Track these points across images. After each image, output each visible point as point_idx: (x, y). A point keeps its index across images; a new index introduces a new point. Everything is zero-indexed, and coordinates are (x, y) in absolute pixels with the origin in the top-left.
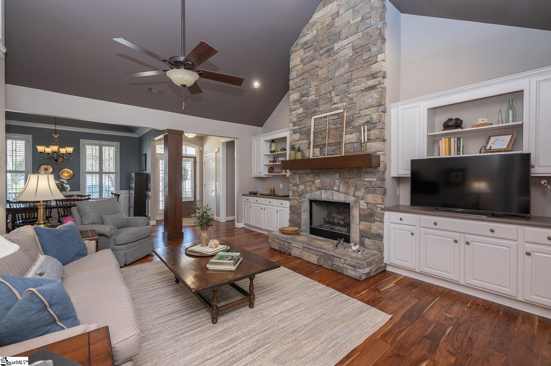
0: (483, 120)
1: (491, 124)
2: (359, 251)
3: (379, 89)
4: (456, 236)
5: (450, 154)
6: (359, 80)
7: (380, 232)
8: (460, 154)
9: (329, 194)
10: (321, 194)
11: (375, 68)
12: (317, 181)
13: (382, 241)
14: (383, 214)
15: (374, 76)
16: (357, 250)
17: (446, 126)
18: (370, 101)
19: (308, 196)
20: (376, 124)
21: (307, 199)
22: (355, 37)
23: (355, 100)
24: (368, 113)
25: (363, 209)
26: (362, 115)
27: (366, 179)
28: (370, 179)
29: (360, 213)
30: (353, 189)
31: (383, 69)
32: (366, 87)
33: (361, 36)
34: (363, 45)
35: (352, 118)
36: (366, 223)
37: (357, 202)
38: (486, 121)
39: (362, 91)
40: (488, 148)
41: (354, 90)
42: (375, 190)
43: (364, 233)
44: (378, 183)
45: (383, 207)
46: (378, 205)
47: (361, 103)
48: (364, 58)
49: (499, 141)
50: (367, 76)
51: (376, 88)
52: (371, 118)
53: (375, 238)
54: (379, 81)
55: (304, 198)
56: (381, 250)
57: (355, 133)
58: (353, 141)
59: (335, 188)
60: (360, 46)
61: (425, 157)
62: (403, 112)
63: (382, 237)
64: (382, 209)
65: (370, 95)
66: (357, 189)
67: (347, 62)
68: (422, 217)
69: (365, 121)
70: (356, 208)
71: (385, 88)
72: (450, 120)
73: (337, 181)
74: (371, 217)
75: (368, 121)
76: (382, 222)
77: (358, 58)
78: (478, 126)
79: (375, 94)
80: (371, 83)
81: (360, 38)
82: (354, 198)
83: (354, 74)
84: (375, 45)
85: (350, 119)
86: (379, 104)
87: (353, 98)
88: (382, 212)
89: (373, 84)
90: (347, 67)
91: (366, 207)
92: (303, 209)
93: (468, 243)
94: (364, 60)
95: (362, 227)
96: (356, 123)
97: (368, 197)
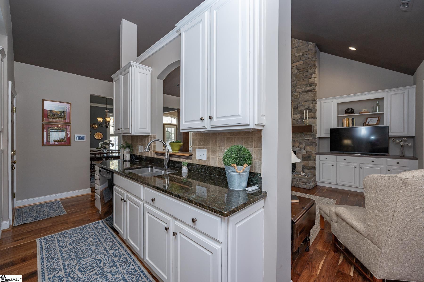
0: (365, 110)
1: (369, 112)
2: (306, 175)
3: (314, 92)
4: (356, 165)
5: (349, 126)
6: (301, 86)
7: (314, 165)
8: (353, 126)
11: (311, 80)
13: (315, 170)
14: (316, 156)
15: (310, 85)
16: (304, 175)
17: (346, 112)
18: (308, 98)
20: (311, 110)
22: (298, 63)
23: (299, 97)
24: (307, 104)
25: (304, 154)
26: (303, 105)
27: (306, 139)
28: (308, 139)
29: (302, 156)
30: (298, 144)
31: (316, 82)
32: (306, 90)
33: (302, 63)
34: (304, 68)
35: (297, 106)
36: (305, 161)
37: (300, 150)
38: (366, 111)
39: (303, 92)
40: (367, 123)
41: (298, 91)
42: (311, 144)
43: (305, 167)
44: (313, 141)
45: (316, 153)
46: (313, 152)
47: (303, 98)
48: (304, 75)
49: (372, 120)
50: (307, 84)
51: (312, 91)
52: (309, 107)
53: (311, 169)
54: (314, 88)
56: (315, 175)
57: (298, 114)
58: (297, 118)
60: (302, 68)
61: (336, 127)
62: (324, 104)
63: (316, 168)
64: (315, 154)
65: (308, 95)
66: (300, 143)
67: (294, 76)
68: (337, 156)
69: (305, 108)
70: (300, 154)
71: (316, 92)
72: (348, 109)
74: (309, 158)
75: (307, 108)
76: (315, 160)
77: (301, 75)
78: (363, 113)
79: (311, 94)
80: (308, 88)
81: (302, 64)
82: (299, 149)
83: (298, 83)
84: (311, 69)
85: (296, 106)
86: (313, 100)
87: (297, 95)
88: (315, 155)
89: (310, 89)
90: (294, 78)
91: (306, 153)
93: (361, 168)
94: (304, 76)
95: (303, 164)
96: (300, 109)
97: (307, 148)
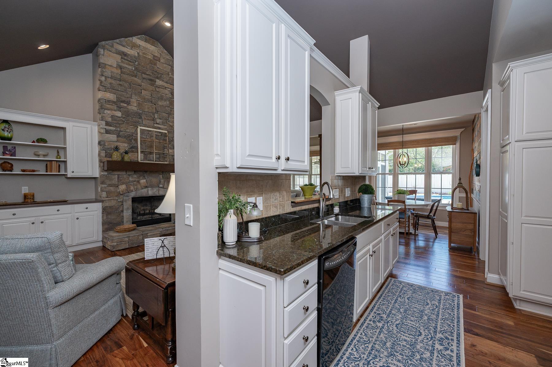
9: (155, 190)
10: (148, 191)
12: (143, 181)
19: (133, 194)
21: (131, 197)
55: (128, 196)
59: (161, 186)
73: (162, 181)
92: (126, 207)
